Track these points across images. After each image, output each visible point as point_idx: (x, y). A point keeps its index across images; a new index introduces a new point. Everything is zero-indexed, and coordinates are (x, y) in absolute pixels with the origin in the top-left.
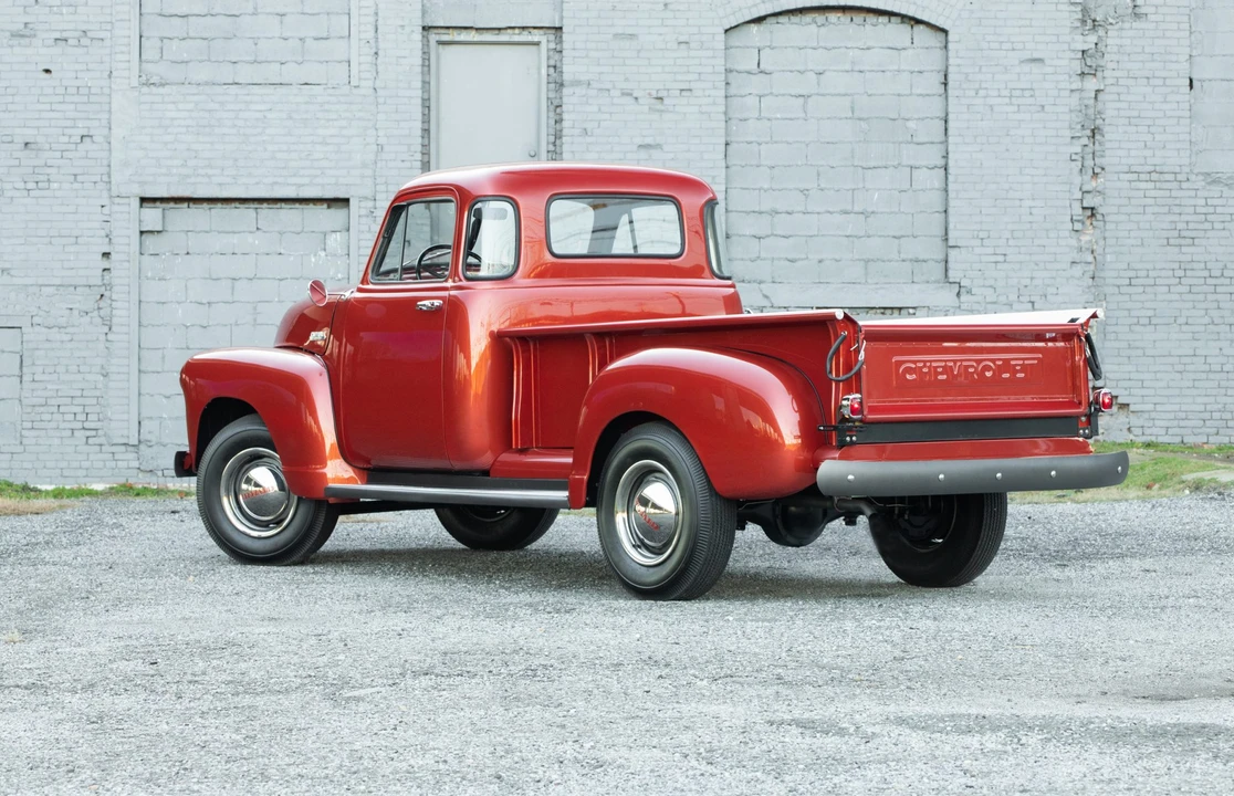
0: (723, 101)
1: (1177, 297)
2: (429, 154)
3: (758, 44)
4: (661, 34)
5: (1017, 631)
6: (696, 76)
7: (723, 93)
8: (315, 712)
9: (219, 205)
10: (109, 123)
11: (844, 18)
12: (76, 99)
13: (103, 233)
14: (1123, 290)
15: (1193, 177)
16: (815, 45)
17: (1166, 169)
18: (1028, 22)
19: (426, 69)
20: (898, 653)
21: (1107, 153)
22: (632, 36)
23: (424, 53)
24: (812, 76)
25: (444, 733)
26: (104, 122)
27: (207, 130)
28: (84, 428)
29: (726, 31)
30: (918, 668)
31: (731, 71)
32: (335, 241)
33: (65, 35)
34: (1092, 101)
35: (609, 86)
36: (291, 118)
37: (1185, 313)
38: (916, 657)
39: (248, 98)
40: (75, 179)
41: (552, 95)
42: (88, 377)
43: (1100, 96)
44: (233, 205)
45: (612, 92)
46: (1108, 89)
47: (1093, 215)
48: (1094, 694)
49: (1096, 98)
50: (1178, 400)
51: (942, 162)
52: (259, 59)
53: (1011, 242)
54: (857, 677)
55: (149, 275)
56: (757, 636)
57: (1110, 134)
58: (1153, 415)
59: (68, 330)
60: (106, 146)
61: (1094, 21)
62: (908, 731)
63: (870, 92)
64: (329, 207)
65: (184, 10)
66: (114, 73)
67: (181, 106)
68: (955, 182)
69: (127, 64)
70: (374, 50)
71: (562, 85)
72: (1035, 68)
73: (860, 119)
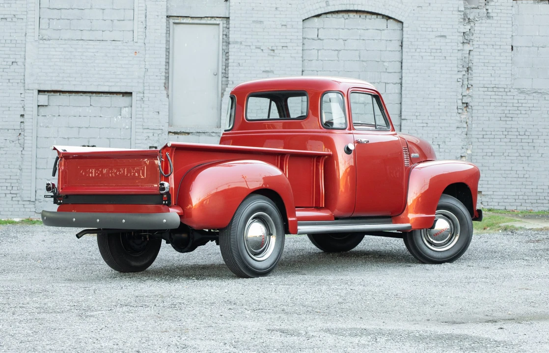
0: (301, 52)
1: (504, 144)
2: (168, 73)
3: (317, 27)
4: (274, 21)
5: (398, 292)
6: (289, 40)
7: (301, 48)
8: (70, 321)
9: (74, 94)
10: (25, 56)
11: (357, 16)
12: (10, 45)
13: (21, 106)
14: (480, 140)
15: (512, 90)
16: (343, 27)
17: (500, 87)
18: (439, 19)
19: (168, 35)
20: (341, 300)
21: (474, 78)
22: (261, 22)
23: (167, 28)
24: (341, 42)
25: (122, 332)
26: (23, 56)
27: (69, 60)
28: (11, 193)
29: (303, 20)
30: (348, 307)
31: (305, 38)
32: (125, 111)
33: (6, 16)
34: (468, 55)
35: (250, 44)
36: (106, 56)
37: (507, 151)
38: (349, 302)
39: (87, 47)
40: (9, 81)
41: (224, 48)
42: (13, 170)
43: (471, 53)
44: (80, 94)
45: (251, 47)
46: (475, 50)
47: (467, 106)
48: (424, 321)
49: (469, 54)
50: (504, 190)
51: (400, 81)
52: (92, 29)
53: (430, 118)
54: (319, 311)
55: (42, 125)
56: (281, 291)
57: (475, 70)
58: (492, 197)
59: (4, 149)
60: (23, 67)
61: (469, 19)
62: (329, 335)
63: (368, 49)
64: (123, 96)
65: (60, 7)
66: (27, 35)
67: (57, 49)
68: (405, 90)
69: (33, 30)
70: (145, 26)
71: (229, 43)
72: (442, 40)
73: (363, 61)
